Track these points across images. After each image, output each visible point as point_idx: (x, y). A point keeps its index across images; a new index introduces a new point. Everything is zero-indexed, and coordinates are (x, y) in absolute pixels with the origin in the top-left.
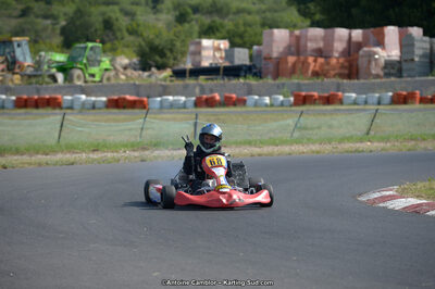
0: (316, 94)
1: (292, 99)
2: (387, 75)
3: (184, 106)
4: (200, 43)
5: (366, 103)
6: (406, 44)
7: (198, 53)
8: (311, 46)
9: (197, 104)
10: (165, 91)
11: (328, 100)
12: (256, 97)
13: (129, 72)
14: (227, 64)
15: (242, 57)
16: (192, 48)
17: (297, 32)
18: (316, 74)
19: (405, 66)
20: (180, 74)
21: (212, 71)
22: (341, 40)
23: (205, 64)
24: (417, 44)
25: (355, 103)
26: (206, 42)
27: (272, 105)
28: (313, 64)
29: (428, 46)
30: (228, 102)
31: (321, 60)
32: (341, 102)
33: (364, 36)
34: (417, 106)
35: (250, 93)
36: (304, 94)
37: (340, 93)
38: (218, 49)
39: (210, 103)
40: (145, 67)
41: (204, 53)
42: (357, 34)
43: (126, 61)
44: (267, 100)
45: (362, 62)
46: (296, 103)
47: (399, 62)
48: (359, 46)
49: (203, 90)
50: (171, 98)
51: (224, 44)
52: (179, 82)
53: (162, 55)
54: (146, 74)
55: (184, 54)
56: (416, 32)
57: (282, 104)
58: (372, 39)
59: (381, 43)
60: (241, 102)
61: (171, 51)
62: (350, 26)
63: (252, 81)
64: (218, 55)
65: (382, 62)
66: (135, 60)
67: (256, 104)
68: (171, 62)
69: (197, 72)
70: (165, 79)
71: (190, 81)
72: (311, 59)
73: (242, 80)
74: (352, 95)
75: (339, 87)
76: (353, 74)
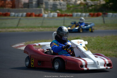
0: (1, 13)
2: (25, 7)
5: (17, 16)
11: (6, 15)
19: (30, 4)
25: (14, 16)
31: (3, 2)
32: (9, 16)
34: (34, 17)
37: (9, 13)
45: (16, 3)
47: (28, 3)
65: (23, 3)
74: (13, 14)
75: (9, 11)
76: (13, 6)
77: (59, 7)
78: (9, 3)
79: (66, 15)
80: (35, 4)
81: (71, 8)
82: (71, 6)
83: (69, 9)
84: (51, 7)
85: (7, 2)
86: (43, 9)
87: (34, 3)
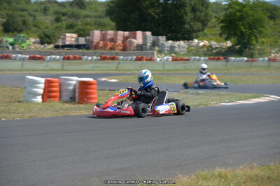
0: (108, 56)
1: (99, 58)
2: (137, 50)
3: (59, 60)
4: (65, 35)
5: (126, 60)
6: (145, 38)
7: (64, 39)
8: (109, 37)
9: (64, 59)
10: (51, 54)
11: (113, 59)
12: (86, 57)
13: (36, 45)
14: (76, 43)
15: (82, 41)
16: (62, 37)
17: (103, 32)
18: (111, 49)
19: (144, 46)
20: (57, 47)
21: (70, 46)
22: (120, 36)
23: (67, 43)
24: (148, 38)
25: (123, 60)
26: (68, 35)
27: (92, 60)
28: (110, 45)
29: (152, 39)
30: (75, 58)
31: (112, 43)
32: (117, 59)
33: (129, 34)
34: (145, 62)
35: (84, 55)
36: (104, 56)
37: (117, 57)
38: (72, 37)
39: (69, 59)
40: (42, 43)
41: (67, 39)
42: (127, 33)
43: (34, 40)
44: (90, 58)
45: (128, 45)
46: (100, 60)
47: (141, 45)
48: (127, 38)
49: (66, 54)
50: (53, 56)
51: (75, 35)
52: (57, 51)
53: (50, 38)
54: (43, 46)
55: (59, 38)
56: (148, 33)
57: (96, 60)
58: (132, 35)
59: (135, 38)
60: (80, 59)
61: (54, 36)
62: (125, 30)
63: (85, 51)
64: (73, 39)
65: (135, 45)
66: (38, 40)
67: (86, 59)
68: (53, 41)
69: (64, 46)
70: (51, 49)
71: (61, 50)
72: (108, 43)
73: (81, 50)
74: (122, 57)
75: (117, 54)
76: (124, 49)
77: (177, 49)
78: (119, 45)
79: (181, 59)
80: (150, 46)
81: (192, 50)
82: (193, 48)
83: (189, 51)
84: (169, 49)
85: (117, 44)
86: (155, 52)
87: (149, 44)
